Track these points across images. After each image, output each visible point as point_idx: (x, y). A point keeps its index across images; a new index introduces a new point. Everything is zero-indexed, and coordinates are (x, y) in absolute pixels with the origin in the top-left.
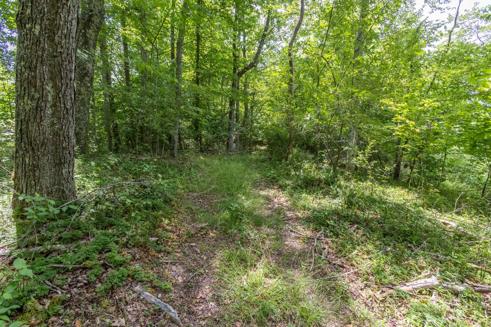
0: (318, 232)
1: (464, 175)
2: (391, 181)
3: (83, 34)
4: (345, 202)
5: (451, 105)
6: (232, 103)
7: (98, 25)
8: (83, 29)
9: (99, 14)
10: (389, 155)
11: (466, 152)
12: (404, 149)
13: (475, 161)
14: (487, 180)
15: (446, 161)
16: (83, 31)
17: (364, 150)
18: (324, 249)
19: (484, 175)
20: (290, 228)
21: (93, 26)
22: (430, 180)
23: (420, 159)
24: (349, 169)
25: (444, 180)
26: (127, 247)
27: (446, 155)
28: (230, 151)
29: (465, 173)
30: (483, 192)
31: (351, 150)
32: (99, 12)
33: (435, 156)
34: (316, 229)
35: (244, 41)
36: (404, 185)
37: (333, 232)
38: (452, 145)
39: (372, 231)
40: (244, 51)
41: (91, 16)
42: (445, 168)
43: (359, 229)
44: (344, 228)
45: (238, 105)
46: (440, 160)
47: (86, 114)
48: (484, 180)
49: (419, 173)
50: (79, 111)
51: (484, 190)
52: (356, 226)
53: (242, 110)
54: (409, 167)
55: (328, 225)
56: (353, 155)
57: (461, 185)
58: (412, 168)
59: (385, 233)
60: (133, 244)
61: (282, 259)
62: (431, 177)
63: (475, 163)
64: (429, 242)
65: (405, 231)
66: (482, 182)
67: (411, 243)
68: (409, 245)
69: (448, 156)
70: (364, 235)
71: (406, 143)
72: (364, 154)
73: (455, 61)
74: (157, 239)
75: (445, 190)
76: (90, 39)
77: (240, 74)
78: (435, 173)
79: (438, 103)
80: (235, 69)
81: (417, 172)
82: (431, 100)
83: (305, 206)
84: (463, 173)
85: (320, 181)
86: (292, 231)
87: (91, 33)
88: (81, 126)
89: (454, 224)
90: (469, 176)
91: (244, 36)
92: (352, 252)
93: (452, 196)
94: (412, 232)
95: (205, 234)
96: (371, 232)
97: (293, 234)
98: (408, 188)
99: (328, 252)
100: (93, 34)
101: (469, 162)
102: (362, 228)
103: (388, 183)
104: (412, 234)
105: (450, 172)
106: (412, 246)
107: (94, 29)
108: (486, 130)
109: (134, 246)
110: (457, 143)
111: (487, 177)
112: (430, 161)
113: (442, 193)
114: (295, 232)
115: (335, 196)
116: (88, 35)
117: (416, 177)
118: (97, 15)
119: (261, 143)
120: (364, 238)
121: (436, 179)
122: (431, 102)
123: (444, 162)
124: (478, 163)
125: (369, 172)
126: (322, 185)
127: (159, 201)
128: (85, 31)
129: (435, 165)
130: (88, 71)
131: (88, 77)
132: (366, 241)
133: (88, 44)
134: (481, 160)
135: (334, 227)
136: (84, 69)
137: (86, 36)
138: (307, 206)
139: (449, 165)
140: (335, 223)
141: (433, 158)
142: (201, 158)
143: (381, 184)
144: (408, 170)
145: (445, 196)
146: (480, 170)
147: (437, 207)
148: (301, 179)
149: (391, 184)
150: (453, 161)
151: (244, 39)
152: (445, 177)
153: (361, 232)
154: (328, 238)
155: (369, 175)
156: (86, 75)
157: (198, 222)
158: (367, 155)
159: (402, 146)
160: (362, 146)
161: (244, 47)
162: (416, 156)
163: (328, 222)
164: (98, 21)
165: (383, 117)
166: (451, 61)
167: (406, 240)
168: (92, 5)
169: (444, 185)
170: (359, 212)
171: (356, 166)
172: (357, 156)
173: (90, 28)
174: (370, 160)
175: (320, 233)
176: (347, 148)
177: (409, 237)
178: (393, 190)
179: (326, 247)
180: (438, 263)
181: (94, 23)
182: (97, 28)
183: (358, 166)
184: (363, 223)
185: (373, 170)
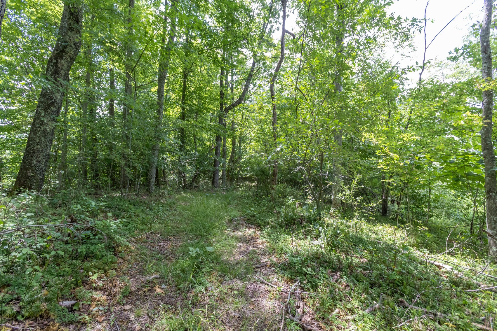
0: (294, 283)
1: (451, 211)
2: (379, 218)
3: (54, 64)
4: (328, 243)
5: (429, 141)
6: (218, 138)
7: (72, 56)
8: (55, 59)
9: (73, 46)
10: (376, 191)
11: (450, 187)
12: (389, 184)
13: (459, 196)
14: (474, 215)
15: (432, 196)
16: (54, 61)
17: (350, 186)
18: (298, 307)
19: (469, 211)
20: (261, 278)
21: (66, 57)
22: (418, 216)
23: (406, 194)
24: (336, 205)
25: (431, 216)
26: (16, 320)
27: (430, 190)
28: (216, 188)
29: (450, 208)
30: (471, 229)
31: (336, 185)
32: (74, 44)
33: (420, 191)
34: (292, 279)
35: (232, 80)
36: (393, 222)
37: (311, 282)
38: (435, 180)
39: (358, 281)
40: (232, 90)
41: (65, 47)
42: (431, 203)
43: (342, 278)
44: (324, 277)
45: (225, 140)
46: (425, 195)
47: (47, 146)
48: (470, 216)
49: (406, 209)
50: (39, 142)
51: (472, 226)
52: (338, 274)
53: (229, 146)
54: (395, 203)
55: (305, 274)
56: (338, 191)
57: (449, 222)
58: (398, 204)
59: (372, 283)
60: (27, 314)
61: (243, 325)
62: (418, 213)
63: (459, 198)
64: (423, 295)
65: (394, 280)
66: (469, 218)
67: (402, 296)
68: (400, 299)
69: (433, 192)
70: (348, 286)
71: (391, 177)
72: (349, 189)
73: (428, 97)
74: (73, 302)
75: (434, 227)
76: (62, 69)
77: (227, 110)
78: (422, 209)
79: (417, 137)
80: (221, 105)
81: (404, 208)
82: (410, 135)
83: (282, 249)
84: (449, 209)
85: (302, 219)
86: (262, 282)
87: (63, 63)
88: (40, 159)
89: (448, 268)
90: (455, 211)
91: (232, 76)
92: (333, 311)
93: (442, 233)
94: (402, 281)
95: (149, 290)
96: (356, 282)
97: (263, 286)
98: (396, 225)
99: (304, 312)
100: (66, 65)
101: (453, 198)
102: (345, 277)
103: (376, 220)
104: (403, 283)
105: (436, 207)
106: (403, 300)
107: (67, 59)
108: (466, 164)
109: (27, 318)
110: (439, 178)
111: (472, 213)
112: (416, 196)
113: (431, 230)
114: (266, 284)
115: (317, 237)
116: (59, 65)
117: (404, 214)
118: (71, 46)
119: (249, 179)
120: (348, 290)
121: (424, 215)
122: (410, 137)
123: (430, 197)
124: (462, 198)
125: (356, 208)
126: (305, 223)
127: (99, 248)
128: (57, 61)
129: (421, 200)
130: (55, 101)
131: (55, 107)
132: (350, 295)
133: (58, 74)
134: (464, 195)
135: (312, 276)
136: (51, 98)
137: (57, 66)
138: (285, 249)
139: (435, 201)
140: (314, 270)
141: (418, 193)
142: (183, 194)
143: (369, 221)
144: (396, 206)
145: (435, 232)
146: (465, 206)
147: (428, 246)
148: (282, 217)
149: (379, 221)
150: (437, 196)
151: (232, 78)
152: (432, 212)
153: (344, 281)
154: (305, 291)
155: (355, 212)
156: (52, 104)
157: (146, 273)
158: (352, 190)
159: (388, 180)
160: (348, 181)
161: (232, 85)
162: (402, 192)
163: (305, 269)
164: (72, 52)
165: (366, 152)
166: (424, 98)
167: (396, 292)
168: (67, 37)
169: (432, 222)
170: (343, 256)
171: (342, 202)
172: (343, 191)
173: (62, 59)
174: (356, 195)
175: (296, 284)
176: (331, 183)
177: (400, 288)
178: (381, 227)
179: (301, 304)
180: (437, 323)
181: (67, 53)
182: (71, 59)
183: (344, 201)
184: (346, 270)
185: (359, 206)
